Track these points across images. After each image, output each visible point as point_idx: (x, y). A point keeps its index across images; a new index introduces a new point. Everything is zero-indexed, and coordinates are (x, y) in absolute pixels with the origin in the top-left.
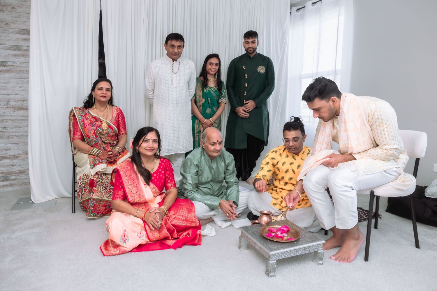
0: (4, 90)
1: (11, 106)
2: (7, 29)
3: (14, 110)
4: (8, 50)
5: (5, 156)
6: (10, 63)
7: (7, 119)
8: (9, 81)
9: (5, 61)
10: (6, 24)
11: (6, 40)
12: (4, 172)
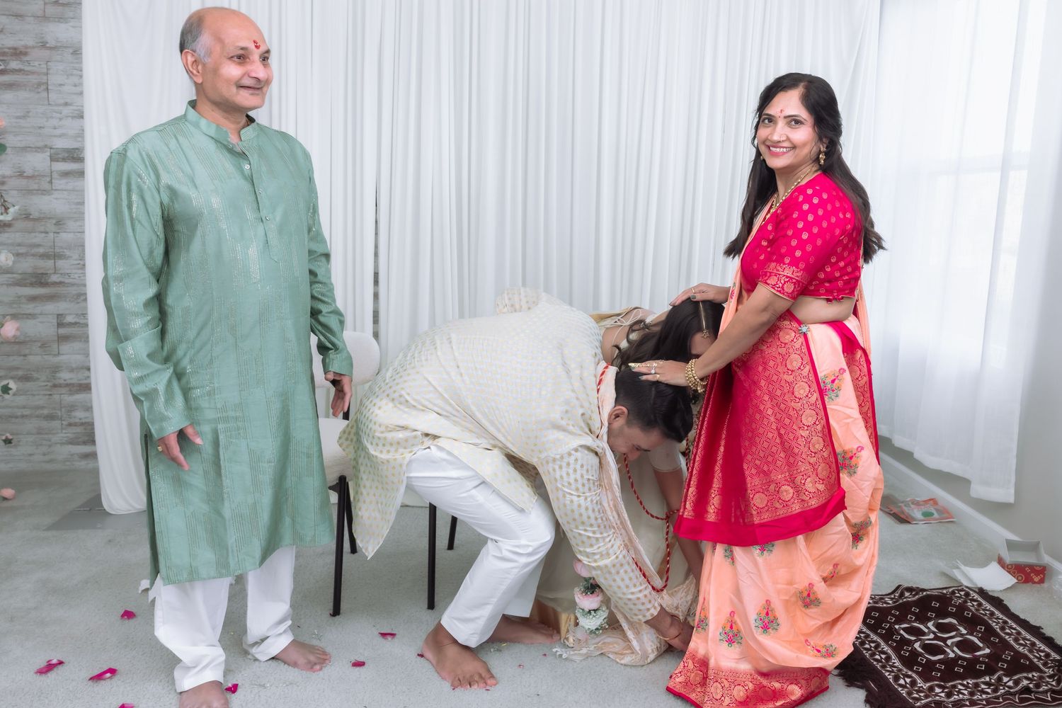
0: (76, 221)
9: (77, 149)
10: (75, 52)
11: (75, 94)
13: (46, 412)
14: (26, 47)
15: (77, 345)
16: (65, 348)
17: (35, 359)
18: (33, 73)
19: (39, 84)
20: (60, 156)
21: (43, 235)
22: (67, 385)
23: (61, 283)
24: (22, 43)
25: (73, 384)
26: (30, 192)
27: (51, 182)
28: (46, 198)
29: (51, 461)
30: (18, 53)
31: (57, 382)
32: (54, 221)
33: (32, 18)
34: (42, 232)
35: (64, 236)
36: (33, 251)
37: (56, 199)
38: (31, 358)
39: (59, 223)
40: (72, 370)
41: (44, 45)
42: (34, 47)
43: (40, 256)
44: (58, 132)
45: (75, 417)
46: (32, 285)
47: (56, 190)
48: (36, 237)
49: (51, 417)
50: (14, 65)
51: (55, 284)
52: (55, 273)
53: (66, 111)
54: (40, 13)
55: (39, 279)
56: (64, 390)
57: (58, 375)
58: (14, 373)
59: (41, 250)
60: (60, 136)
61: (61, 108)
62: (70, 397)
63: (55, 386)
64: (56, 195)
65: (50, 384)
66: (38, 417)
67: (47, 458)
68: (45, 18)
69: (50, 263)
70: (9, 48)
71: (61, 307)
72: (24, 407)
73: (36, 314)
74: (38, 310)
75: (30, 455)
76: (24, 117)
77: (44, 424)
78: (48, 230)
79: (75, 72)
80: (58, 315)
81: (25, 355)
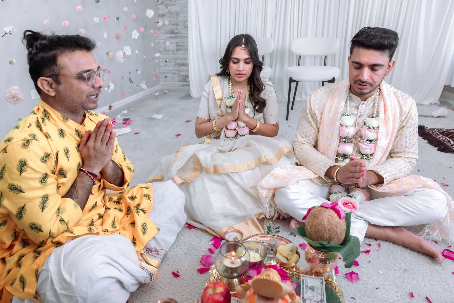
0: (182, 13)
5: (184, 64)
7: (184, 36)
12: (184, 76)
13: (173, 72)
15: (182, 52)
16: (179, 52)
17: (171, 56)
21: (173, 18)
22: (179, 64)
23: (178, 33)
26: (170, 5)
27: (176, 2)
28: (174, 7)
29: (174, 86)
32: (176, 14)
34: (173, 17)
35: (179, 18)
36: (171, 23)
37: (177, 7)
39: (178, 14)
40: (180, 59)
43: (173, 25)
45: (180, 74)
46: (170, 33)
47: (177, 4)
48: (171, 19)
49: (174, 73)
51: (176, 33)
52: (176, 30)
55: (172, 32)
56: (178, 65)
57: (176, 61)
59: (173, 23)
62: (180, 68)
63: (176, 64)
65: (174, 63)
66: (171, 73)
69: (175, 27)
71: (178, 40)
72: (168, 70)
74: (171, 41)
75: (169, 84)
77: (173, 75)
78: (175, 16)
80: (177, 43)
81: (168, 55)
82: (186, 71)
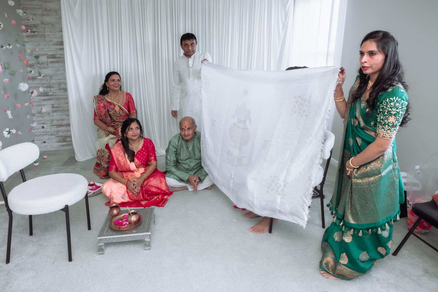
0: (56, 76)
1: (62, 88)
2: (53, 29)
3: (65, 91)
4: (56, 46)
5: (62, 124)
6: (58, 56)
7: (60, 98)
8: (59, 69)
10: (52, 25)
11: (53, 38)
13: (50, 133)
14: (38, 24)
15: (58, 113)
16: (55, 114)
18: (40, 32)
19: (42, 35)
20: (50, 57)
22: (56, 125)
24: (36, 23)
25: (58, 125)
26: (42, 68)
27: (48, 65)
28: (46, 70)
30: (35, 26)
31: (53, 124)
32: (49, 77)
33: (39, 15)
34: (46, 80)
35: (53, 81)
36: (43, 86)
37: (49, 70)
38: (45, 117)
40: (57, 121)
41: (43, 23)
42: (40, 24)
43: (46, 87)
44: (49, 49)
45: (59, 134)
46: (44, 96)
48: (44, 81)
49: (52, 135)
50: (34, 30)
51: (51, 95)
52: (51, 92)
53: (51, 43)
54: (41, 14)
55: (46, 94)
56: (55, 127)
57: (53, 122)
58: (39, 122)
59: (46, 85)
60: (50, 51)
61: (49, 42)
62: (57, 129)
63: (52, 125)
64: (49, 69)
65: (51, 125)
66: (48, 135)
67: (52, 146)
68: (43, 15)
69: (49, 89)
70: (33, 25)
71: (53, 102)
72: (43, 132)
73: (45, 105)
74: (46, 103)
75: (46, 146)
76: (38, 45)
77: (50, 137)
78: (47, 79)
79: (53, 31)
80: (52, 104)
81: (43, 117)
82: (65, 131)
